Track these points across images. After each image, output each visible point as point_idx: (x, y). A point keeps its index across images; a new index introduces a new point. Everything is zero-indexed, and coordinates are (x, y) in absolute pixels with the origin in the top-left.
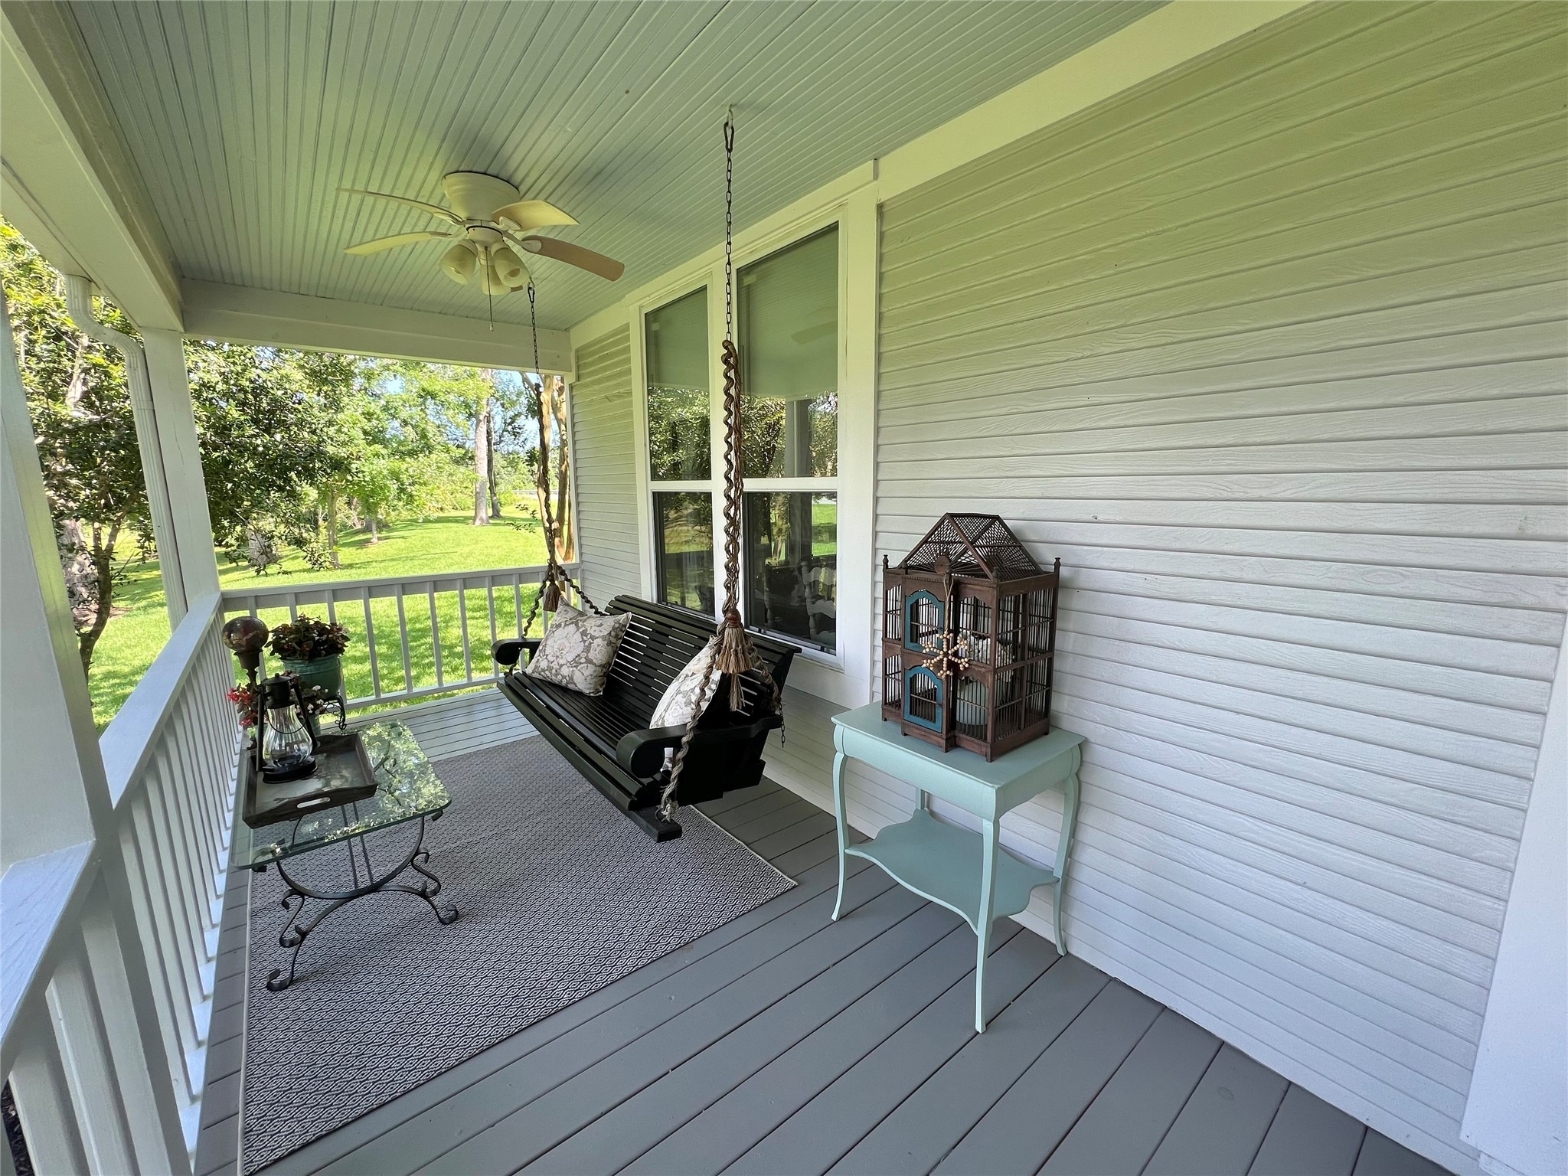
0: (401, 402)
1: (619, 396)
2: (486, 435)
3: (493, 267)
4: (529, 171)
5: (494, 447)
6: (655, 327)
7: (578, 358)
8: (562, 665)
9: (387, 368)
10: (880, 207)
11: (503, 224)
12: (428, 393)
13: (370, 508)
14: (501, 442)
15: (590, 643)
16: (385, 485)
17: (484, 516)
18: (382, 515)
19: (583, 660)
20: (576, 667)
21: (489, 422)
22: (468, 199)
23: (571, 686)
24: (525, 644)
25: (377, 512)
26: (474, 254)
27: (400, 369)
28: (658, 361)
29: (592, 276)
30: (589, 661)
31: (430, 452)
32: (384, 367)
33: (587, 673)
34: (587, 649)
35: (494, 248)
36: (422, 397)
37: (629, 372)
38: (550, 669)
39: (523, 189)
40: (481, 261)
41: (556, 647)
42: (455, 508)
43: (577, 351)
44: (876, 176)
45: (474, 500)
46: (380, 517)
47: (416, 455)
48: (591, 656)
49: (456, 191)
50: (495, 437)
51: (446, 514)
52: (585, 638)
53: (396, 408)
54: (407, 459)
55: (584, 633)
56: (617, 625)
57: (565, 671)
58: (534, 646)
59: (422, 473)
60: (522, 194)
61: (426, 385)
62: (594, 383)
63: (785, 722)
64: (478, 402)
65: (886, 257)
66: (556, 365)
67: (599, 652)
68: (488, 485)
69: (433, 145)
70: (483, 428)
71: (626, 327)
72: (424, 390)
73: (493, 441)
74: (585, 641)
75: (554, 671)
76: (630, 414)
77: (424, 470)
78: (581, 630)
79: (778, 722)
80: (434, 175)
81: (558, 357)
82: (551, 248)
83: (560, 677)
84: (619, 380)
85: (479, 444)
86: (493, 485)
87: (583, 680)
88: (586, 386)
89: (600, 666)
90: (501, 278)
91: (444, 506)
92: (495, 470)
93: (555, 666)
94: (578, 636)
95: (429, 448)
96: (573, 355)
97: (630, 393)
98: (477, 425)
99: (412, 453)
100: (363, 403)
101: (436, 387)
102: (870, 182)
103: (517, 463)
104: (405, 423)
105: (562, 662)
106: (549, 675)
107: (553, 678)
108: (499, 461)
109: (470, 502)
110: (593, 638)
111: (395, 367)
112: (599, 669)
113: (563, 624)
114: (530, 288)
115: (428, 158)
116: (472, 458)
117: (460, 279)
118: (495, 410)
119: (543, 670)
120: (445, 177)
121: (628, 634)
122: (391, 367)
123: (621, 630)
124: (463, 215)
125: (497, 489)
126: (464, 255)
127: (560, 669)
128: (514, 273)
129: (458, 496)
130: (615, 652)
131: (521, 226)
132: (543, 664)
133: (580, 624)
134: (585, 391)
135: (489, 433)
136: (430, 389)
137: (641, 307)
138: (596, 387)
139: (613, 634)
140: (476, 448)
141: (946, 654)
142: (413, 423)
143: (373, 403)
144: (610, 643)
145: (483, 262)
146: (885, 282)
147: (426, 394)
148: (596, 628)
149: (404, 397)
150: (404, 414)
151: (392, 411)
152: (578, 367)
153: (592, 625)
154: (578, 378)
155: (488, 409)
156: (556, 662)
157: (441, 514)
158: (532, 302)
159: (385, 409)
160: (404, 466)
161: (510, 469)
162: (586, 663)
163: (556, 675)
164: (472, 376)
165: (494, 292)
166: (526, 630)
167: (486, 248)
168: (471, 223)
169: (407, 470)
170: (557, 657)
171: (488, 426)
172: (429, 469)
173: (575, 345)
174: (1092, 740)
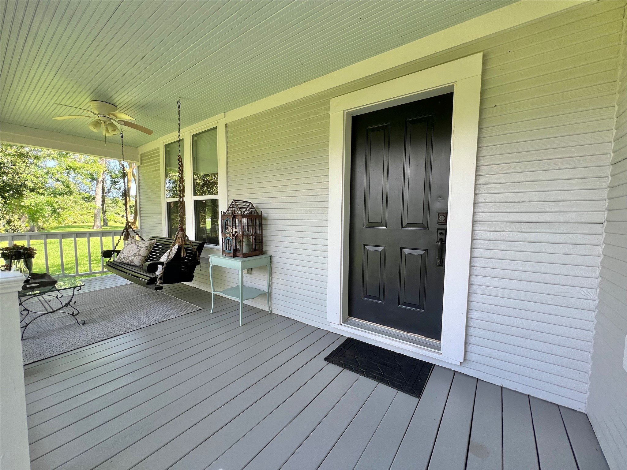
0: (56, 171)
1: (156, 171)
2: (101, 189)
3: (107, 128)
4: (120, 103)
5: (105, 194)
6: (168, 149)
7: (141, 157)
8: (129, 257)
9: (49, 155)
10: (226, 125)
11: (111, 116)
12: (71, 168)
13: (33, 219)
14: (109, 192)
15: (140, 249)
16: (43, 209)
17: (99, 225)
18: (41, 223)
19: (137, 255)
20: (134, 257)
21: (103, 183)
22: (98, 108)
23: (132, 264)
24: (114, 251)
25: (37, 222)
26: (100, 124)
27: (56, 156)
28: (169, 159)
29: (142, 133)
30: (140, 255)
31: (71, 194)
32: (47, 155)
33: (139, 259)
34: (139, 251)
35: (108, 123)
36: (67, 169)
37: (159, 163)
38: (124, 258)
39: (118, 107)
40: (103, 125)
41: (127, 251)
42: (83, 222)
43: (141, 155)
44: (225, 117)
45: (94, 218)
46: (40, 224)
47: (63, 195)
48: (140, 253)
49: (95, 106)
50: (106, 190)
51: (77, 224)
52: (138, 247)
53: (53, 173)
54: (58, 197)
55: (138, 246)
56: (151, 243)
57: (130, 258)
58: (118, 252)
59: (66, 204)
60: (118, 108)
61: (70, 164)
62: (148, 166)
63: (201, 263)
64: (98, 173)
65: (228, 137)
66: (132, 158)
67: (144, 252)
68: (102, 212)
69: (88, 94)
70: (100, 185)
71: (158, 149)
72: (69, 166)
73: (105, 192)
74: (138, 249)
75: (126, 259)
76: (159, 177)
77: (67, 202)
78: (137, 245)
79: (199, 263)
80: (88, 100)
81: (133, 156)
82: (127, 124)
83: (128, 261)
84: (156, 165)
85: (97, 193)
86: (104, 212)
87: (137, 261)
88: (144, 167)
89: (143, 257)
90: (110, 131)
91: (76, 220)
92: (106, 205)
93: (126, 257)
94: (136, 247)
95: (71, 193)
96: (139, 156)
97: (159, 170)
98: (97, 184)
99: (61, 194)
100: (34, 170)
101: (75, 165)
102: (223, 118)
103: (118, 202)
104: (58, 180)
105: (129, 256)
106: (124, 260)
107: (126, 261)
108: (107, 200)
109: (91, 219)
110: (141, 247)
111: (54, 155)
112: (144, 258)
113: (130, 244)
114: (121, 133)
115: (86, 96)
116: (94, 199)
117: (95, 131)
118: (107, 178)
119: (122, 259)
120: (91, 101)
121: (155, 247)
122: (51, 155)
123: (152, 245)
124: (97, 112)
125: (106, 214)
126: (97, 124)
127: (128, 258)
128: (114, 131)
129: (84, 216)
130: (149, 252)
131: (117, 118)
132: (122, 257)
133: (137, 243)
134: (143, 168)
135: (103, 189)
136: (72, 166)
137: (163, 143)
138: (148, 167)
139: (149, 246)
140: (96, 194)
141: (232, 233)
142: (62, 180)
143: (40, 170)
144: (148, 249)
145: (104, 126)
146: (228, 143)
147: (70, 169)
148: (143, 244)
149: (58, 169)
150: (58, 176)
151: (51, 175)
152: (141, 160)
153: (141, 244)
154: (141, 164)
155: (103, 177)
156: (127, 256)
157: (74, 224)
158: (122, 138)
159: (48, 173)
160: (56, 200)
161: (114, 205)
162: (138, 255)
163: (127, 260)
164: (95, 162)
165: (107, 135)
166: (116, 247)
167: (105, 122)
168: (99, 115)
169: (57, 202)
170: (127, 254)
171: (103, 185)
172: (70, 201)
173: (140, 153)
174: (273, 256)
